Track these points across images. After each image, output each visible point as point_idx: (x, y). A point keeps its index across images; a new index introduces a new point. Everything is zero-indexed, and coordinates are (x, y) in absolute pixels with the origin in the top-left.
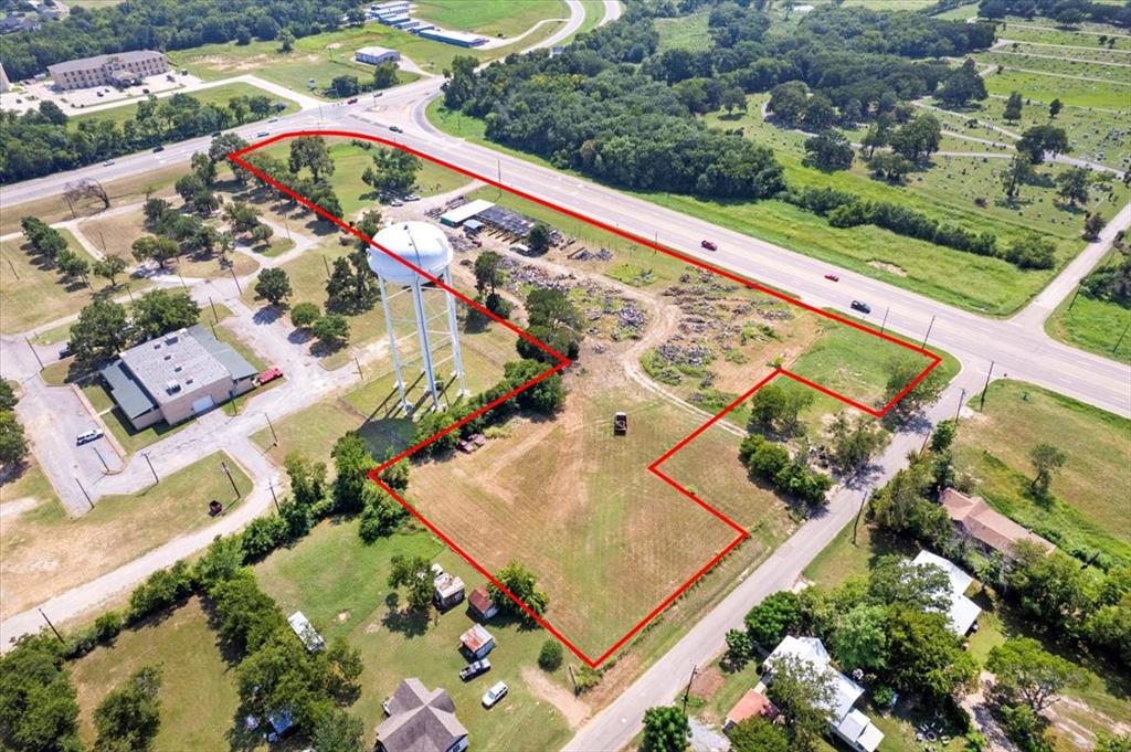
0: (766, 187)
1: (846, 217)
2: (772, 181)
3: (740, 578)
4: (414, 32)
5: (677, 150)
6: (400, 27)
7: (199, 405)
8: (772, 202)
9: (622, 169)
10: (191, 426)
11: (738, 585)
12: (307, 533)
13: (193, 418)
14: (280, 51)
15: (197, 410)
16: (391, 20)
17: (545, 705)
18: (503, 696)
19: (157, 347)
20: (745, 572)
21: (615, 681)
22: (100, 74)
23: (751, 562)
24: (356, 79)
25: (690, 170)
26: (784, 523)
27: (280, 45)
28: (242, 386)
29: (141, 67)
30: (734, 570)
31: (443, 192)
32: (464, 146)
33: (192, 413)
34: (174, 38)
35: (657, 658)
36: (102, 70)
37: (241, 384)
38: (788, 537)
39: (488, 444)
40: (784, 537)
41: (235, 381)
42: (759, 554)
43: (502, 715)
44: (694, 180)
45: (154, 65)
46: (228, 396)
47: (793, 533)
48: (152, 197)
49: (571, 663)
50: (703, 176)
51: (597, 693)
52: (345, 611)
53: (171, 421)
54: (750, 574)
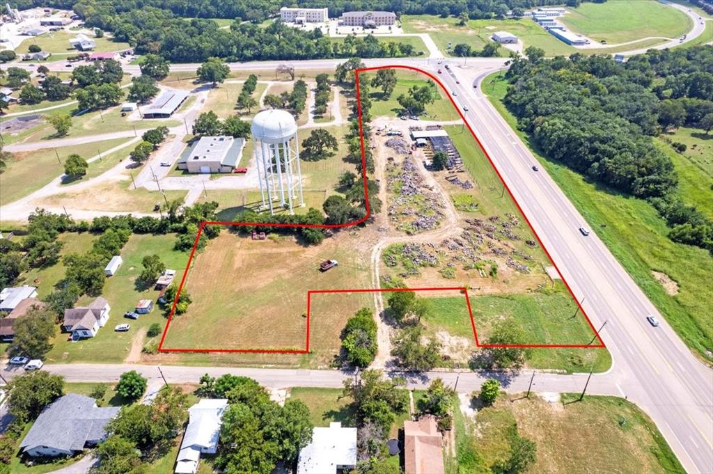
0: (643, 189)
1: (684, 234)
2: (652, 186)
3: (263, 366)
4: (547, 28)
5: (591, 140)
6: (541, 24)
7: (204, 169)
8: (643, 202)
9: (547, 141)
10: (195, 176)
11: (259, 368)
12: (165, 234)
13: (197, 173)
14: (457, 25)
15: (202, 171)
16: (539, 18)
17: (130, 346)
18: (124, 331)
19: (215, 139)
20: (270, 366)
21: (160, 359)
22: (361, 20)
23: (279, 364)
24: (470, 47)
25: (591, 157)
26: (324, 361)
27: (459, 21)
28: (225, 169)
29: (381, 19)
30: (266, 360)
31: (436, 120)
32: (482, 100)
33: (199, 171)
34: (410, 8)
35: (185, 365)
36: (363, 18)
37: (224, 168)
38: (316, 368)
39: (266, 240)
40: (313, 367)
41: (222, 165)
42: (289, 364)
43: (116, 337)
44: (589, 164)
45: (388, 20)
46: (217, 171)
47: (321, 369)
48: (303, 79)
49: (156, 340)
50: (596, 164)
51: (148, 357)
52: (135, 267)
53: (190, 170)
54: (271, 368)
